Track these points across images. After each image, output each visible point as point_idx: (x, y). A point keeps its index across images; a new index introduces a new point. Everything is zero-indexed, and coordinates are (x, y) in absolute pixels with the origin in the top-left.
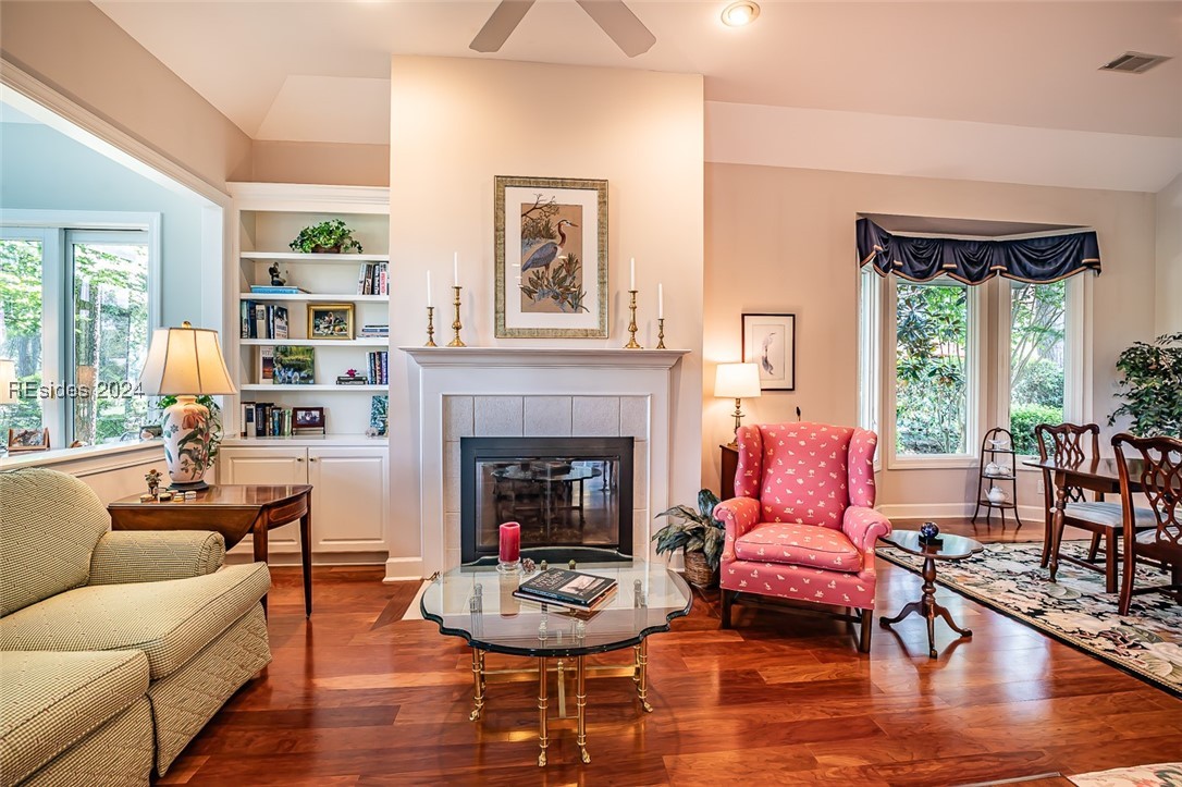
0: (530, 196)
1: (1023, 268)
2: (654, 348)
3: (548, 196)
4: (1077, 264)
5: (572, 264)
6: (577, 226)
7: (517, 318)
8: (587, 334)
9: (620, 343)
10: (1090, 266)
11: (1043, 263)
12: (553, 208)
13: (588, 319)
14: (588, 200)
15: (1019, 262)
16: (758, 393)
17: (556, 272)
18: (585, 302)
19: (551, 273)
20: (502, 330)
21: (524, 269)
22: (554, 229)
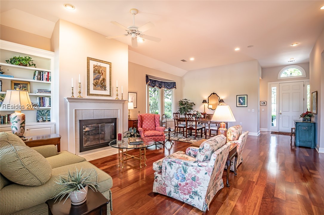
0: (95, 63)
1: (167, 87)
2: (120, 99)
3: (99, 64)
4: (173, 87)
5: (104, 80)
6: (105, 71)
7: (92, 91)
8: (107, 96)
9: (114, 98)
10: (175, 87)
11: (169, 86)
12: (100, 67)
13: (107, 92)
14: (107, 66)
15: (166, 86)
16: (133, 108)
17: (101, 81)
18: (107, 88)
19: (100, 82)
20: (89, 94)
21: (94, 80)
22: (100, 71)
